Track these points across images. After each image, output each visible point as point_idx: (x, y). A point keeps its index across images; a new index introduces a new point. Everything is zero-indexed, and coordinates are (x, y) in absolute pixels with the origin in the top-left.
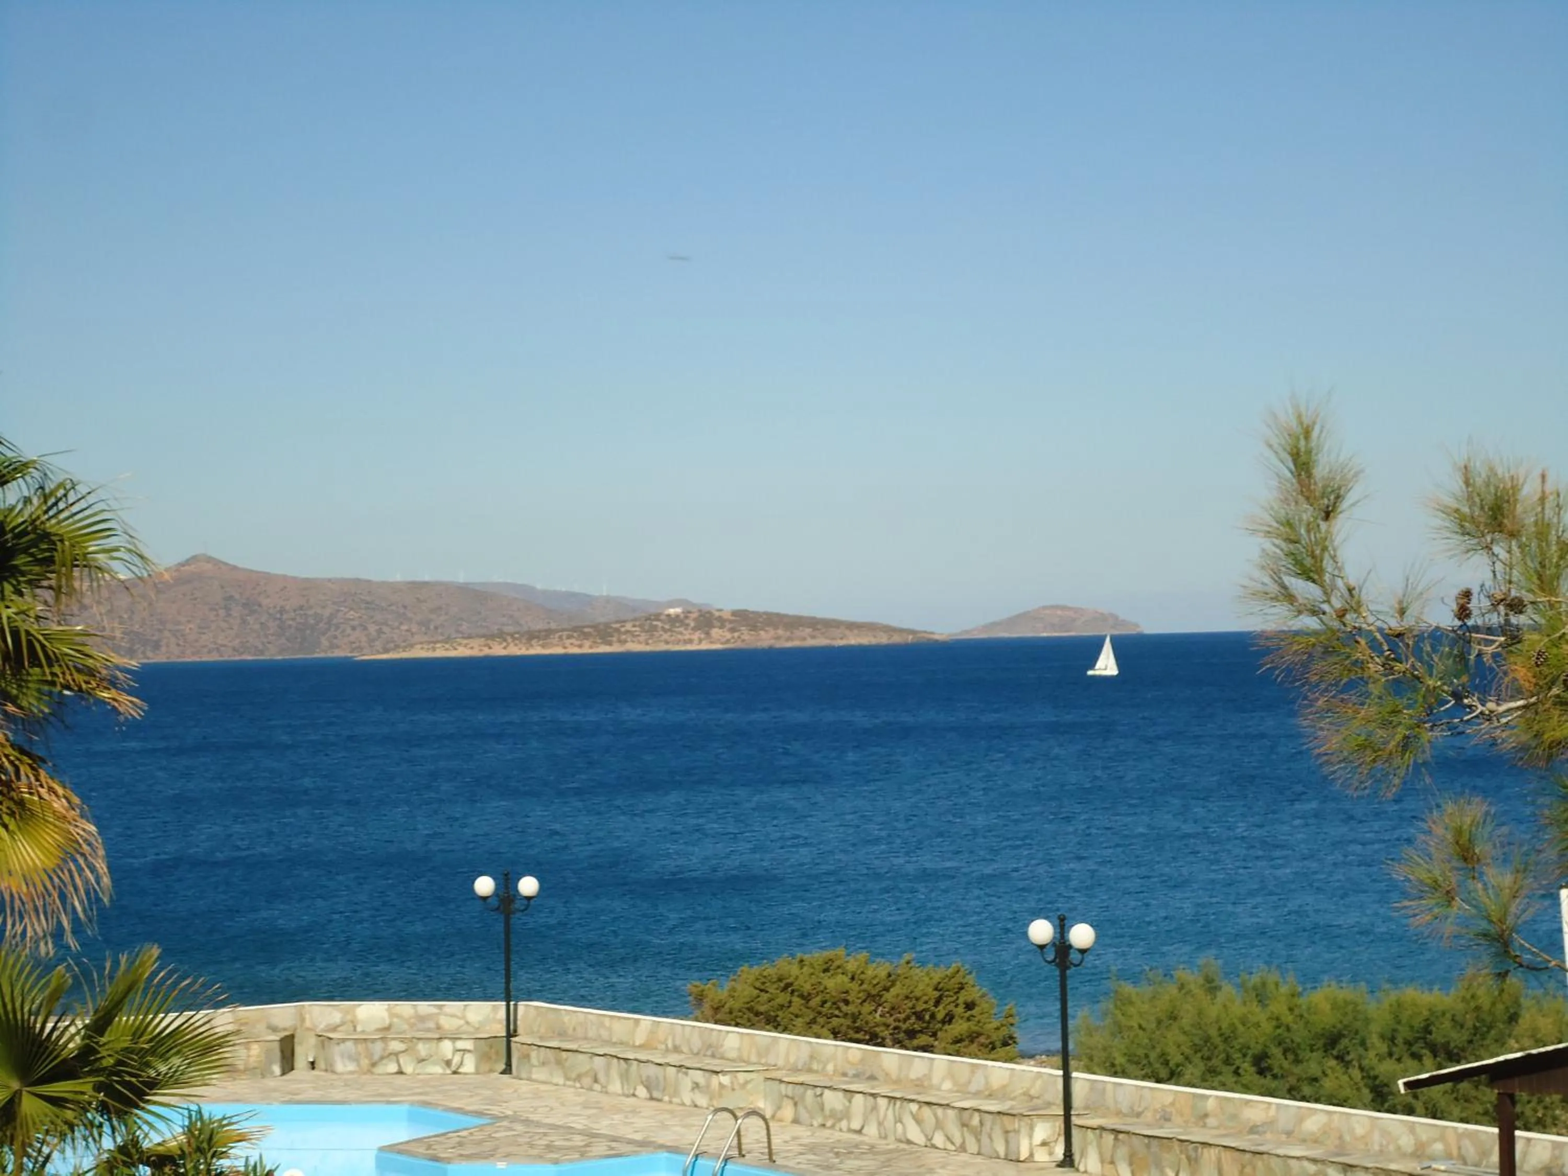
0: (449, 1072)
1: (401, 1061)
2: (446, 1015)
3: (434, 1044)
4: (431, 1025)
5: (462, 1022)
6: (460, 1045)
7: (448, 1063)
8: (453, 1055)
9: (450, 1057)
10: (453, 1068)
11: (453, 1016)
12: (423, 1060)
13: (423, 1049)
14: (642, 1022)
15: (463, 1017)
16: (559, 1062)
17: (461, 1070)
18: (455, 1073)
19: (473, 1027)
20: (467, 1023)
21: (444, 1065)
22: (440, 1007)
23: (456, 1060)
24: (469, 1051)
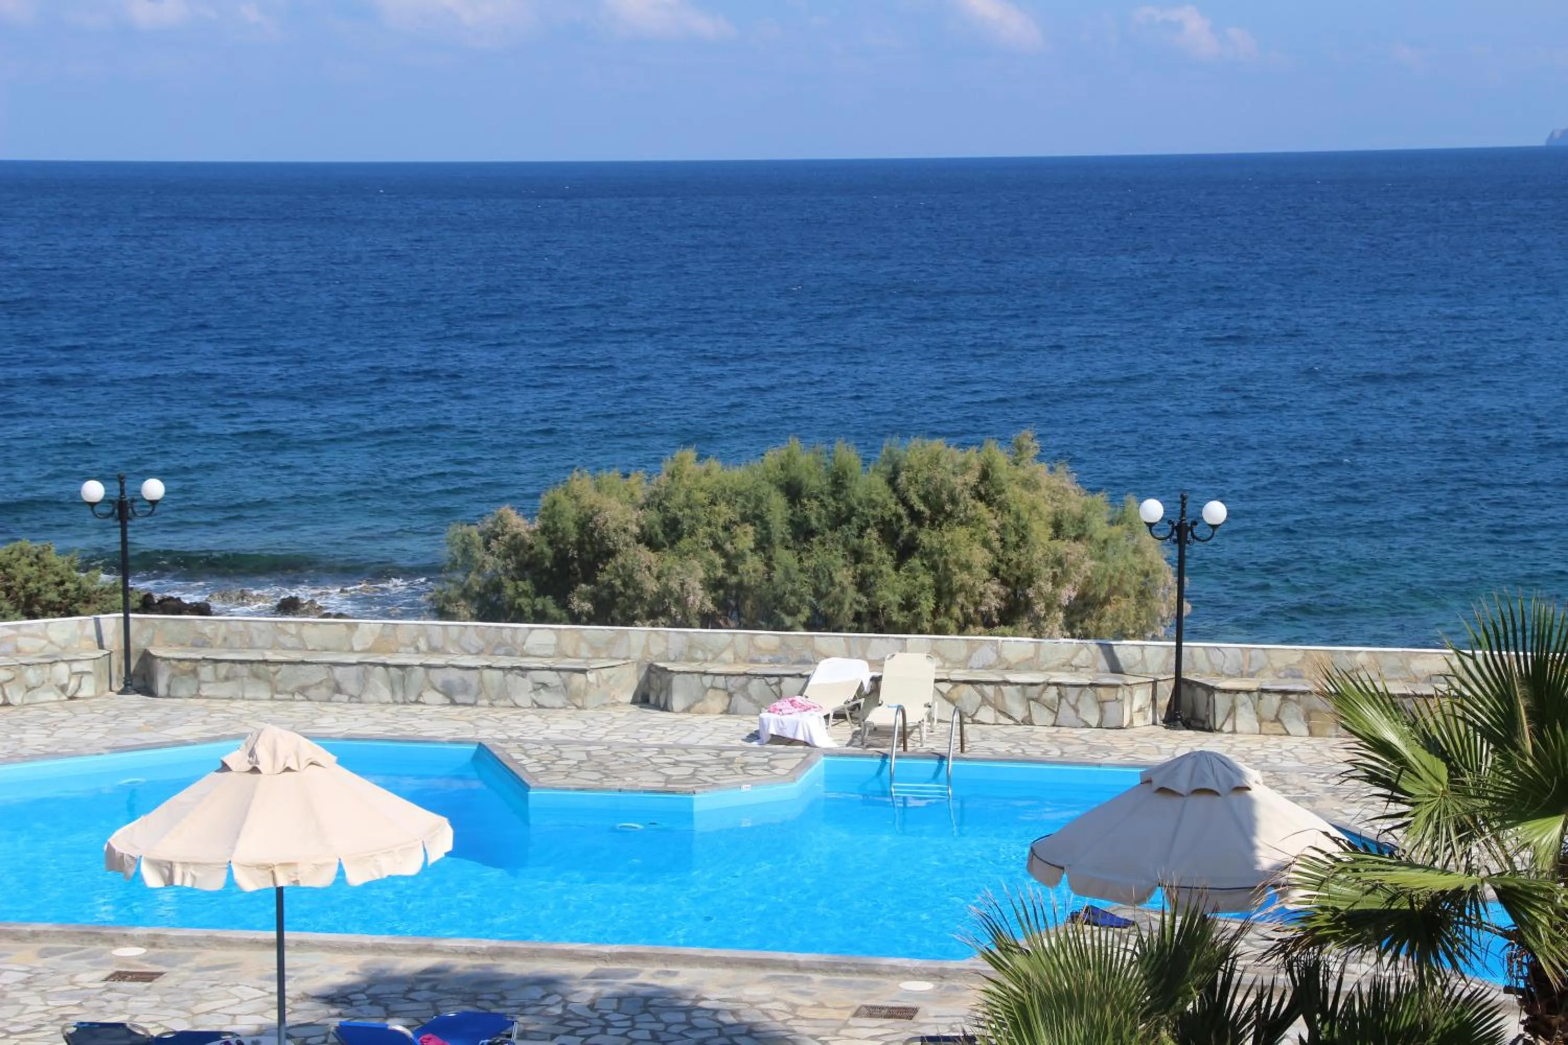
0: (64, 698)
1: (7, 691)
2: (25, 635)
3: (48, 668)
4: (9, 648)
5: (44, 642)
6: (77, 667)
7: (63, 688)
8: (69, 679)
9: (66, 681)
10: (69, 694)
11: (34, 636)
12: (34, 688)
13: (32, 676)
14: (360, 626)
15: (45, 637)
16: (257, 676)
17: (80, 694)
18: (72, 698)
19: (59, 646)
20: (51, 642)
21: (59, 692)
22: (17, 628)
23: (73, 684)
24: (88, 673)
